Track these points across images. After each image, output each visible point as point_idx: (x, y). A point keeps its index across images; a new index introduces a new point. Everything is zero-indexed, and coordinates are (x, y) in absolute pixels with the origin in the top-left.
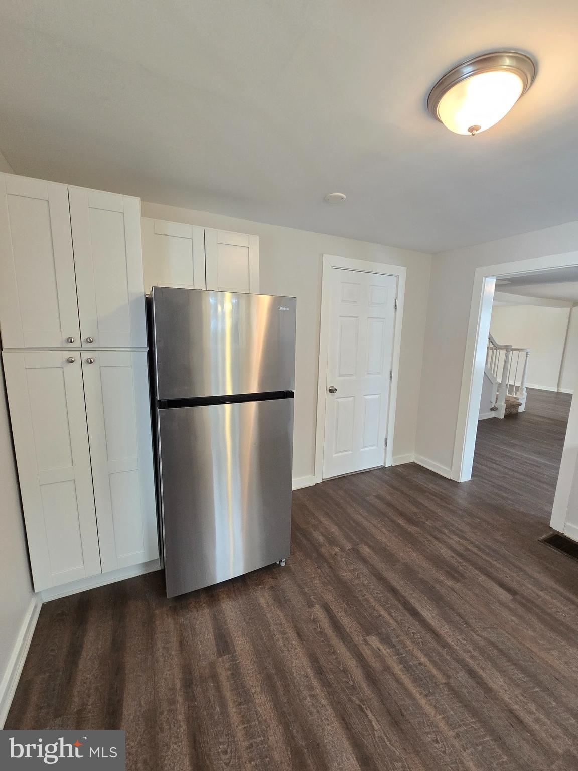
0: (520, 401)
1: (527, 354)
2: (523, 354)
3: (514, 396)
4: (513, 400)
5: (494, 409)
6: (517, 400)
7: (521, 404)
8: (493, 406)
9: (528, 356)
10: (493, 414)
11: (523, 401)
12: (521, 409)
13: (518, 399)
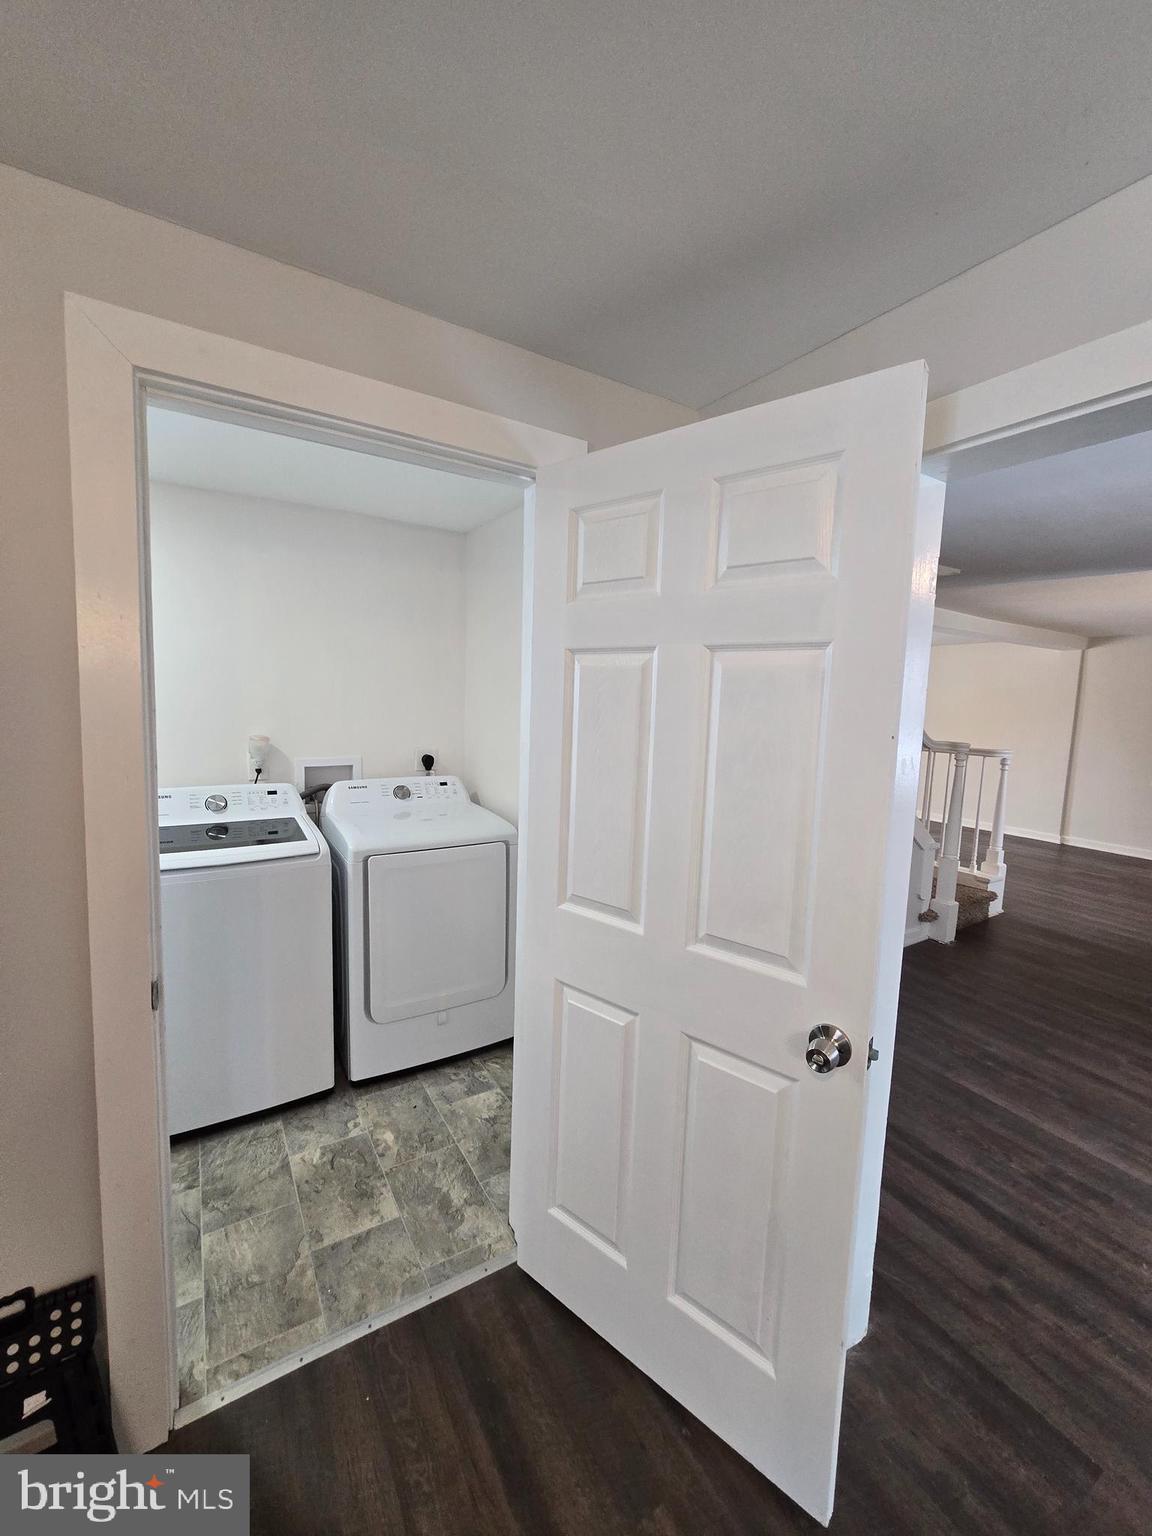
0: (991, 888)
1: (1003, 762)
2: (995, 762)
3: (976, 872)
4: (975, 884)
5: (928, 917)
6: (982, 886)
7: (993, 896)
8: (924, 909)
9: (1007, 767)
10: (926, 932)
11: (998, 887)
12: (995, 908)
13: (987, 882)
